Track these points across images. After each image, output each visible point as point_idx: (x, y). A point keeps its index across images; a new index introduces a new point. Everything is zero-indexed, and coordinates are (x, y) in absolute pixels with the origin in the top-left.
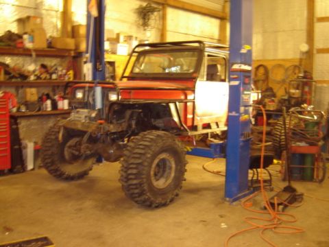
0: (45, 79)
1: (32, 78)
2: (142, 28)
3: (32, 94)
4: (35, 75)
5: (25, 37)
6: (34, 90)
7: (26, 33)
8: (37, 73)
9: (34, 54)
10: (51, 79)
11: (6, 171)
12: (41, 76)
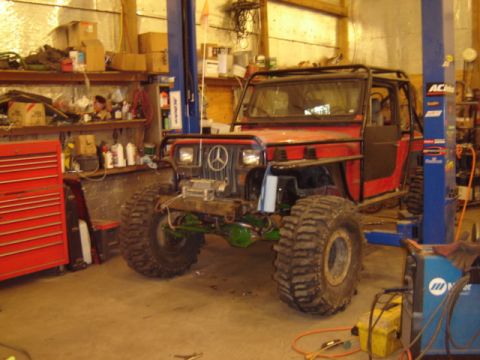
0: (105, 119)
1: (87, 118)
2: (234, 34)
3: (87, 144)
4: (90, 114)
5: (73, 54)
6: (90, 138)
7: (71, 49)
8: (91, 110)
9: (87, 81)
10: (113, 118)
11: (61, 268)
12: (99, 115)
